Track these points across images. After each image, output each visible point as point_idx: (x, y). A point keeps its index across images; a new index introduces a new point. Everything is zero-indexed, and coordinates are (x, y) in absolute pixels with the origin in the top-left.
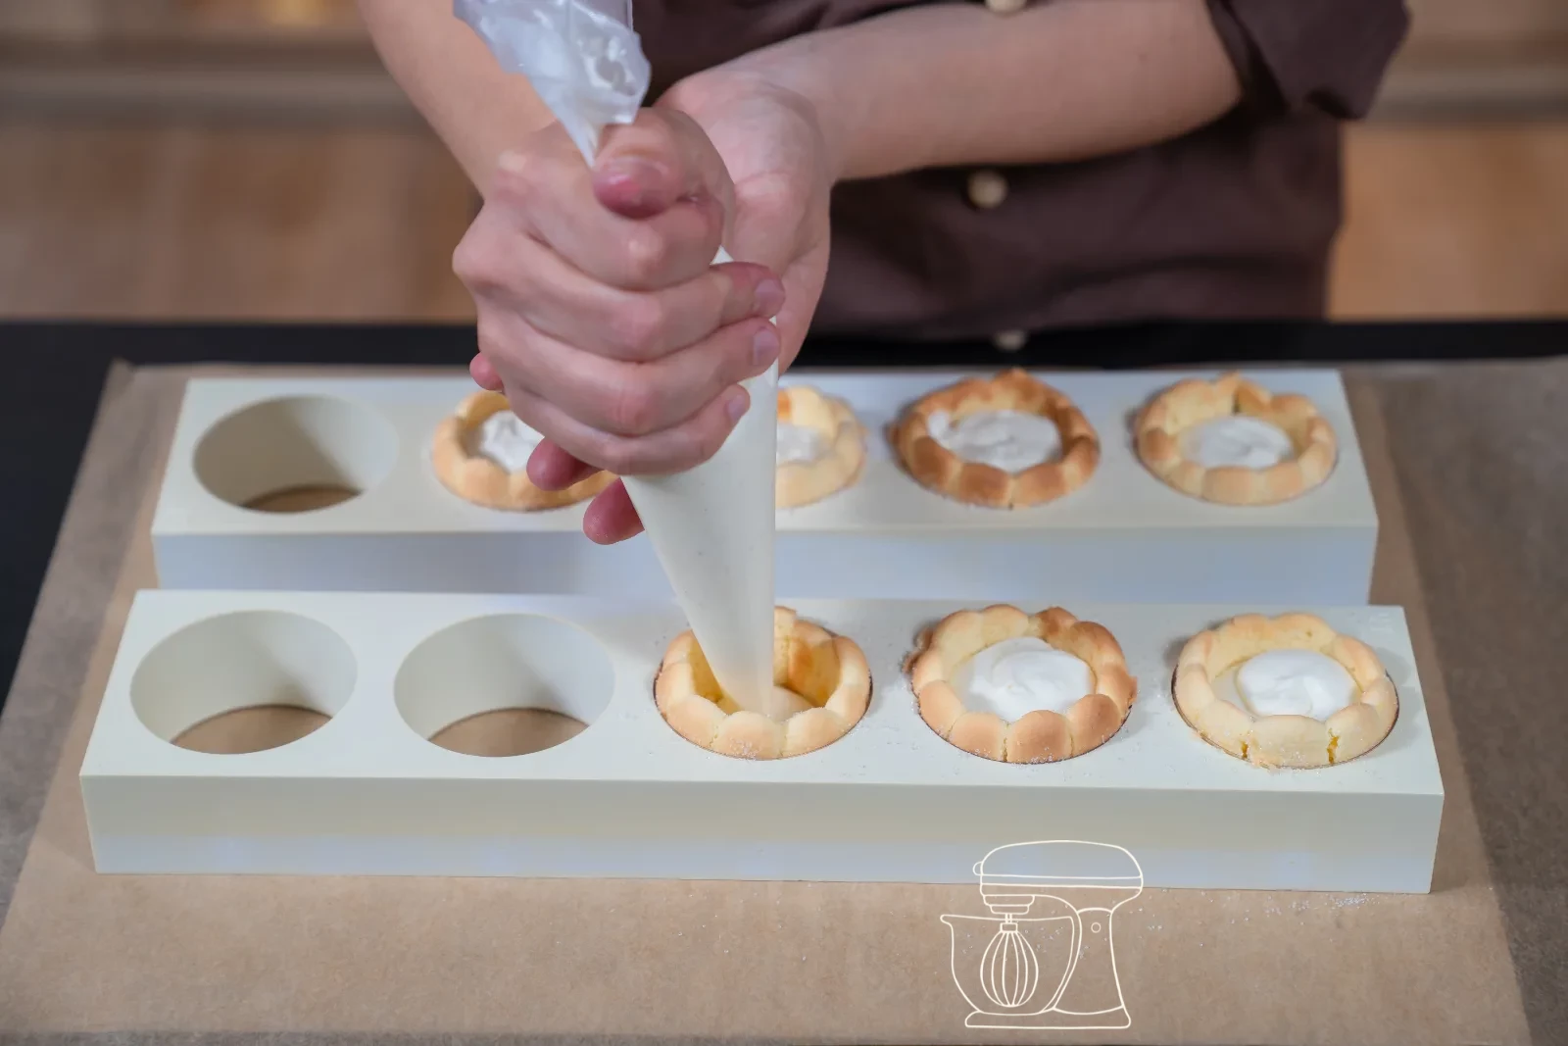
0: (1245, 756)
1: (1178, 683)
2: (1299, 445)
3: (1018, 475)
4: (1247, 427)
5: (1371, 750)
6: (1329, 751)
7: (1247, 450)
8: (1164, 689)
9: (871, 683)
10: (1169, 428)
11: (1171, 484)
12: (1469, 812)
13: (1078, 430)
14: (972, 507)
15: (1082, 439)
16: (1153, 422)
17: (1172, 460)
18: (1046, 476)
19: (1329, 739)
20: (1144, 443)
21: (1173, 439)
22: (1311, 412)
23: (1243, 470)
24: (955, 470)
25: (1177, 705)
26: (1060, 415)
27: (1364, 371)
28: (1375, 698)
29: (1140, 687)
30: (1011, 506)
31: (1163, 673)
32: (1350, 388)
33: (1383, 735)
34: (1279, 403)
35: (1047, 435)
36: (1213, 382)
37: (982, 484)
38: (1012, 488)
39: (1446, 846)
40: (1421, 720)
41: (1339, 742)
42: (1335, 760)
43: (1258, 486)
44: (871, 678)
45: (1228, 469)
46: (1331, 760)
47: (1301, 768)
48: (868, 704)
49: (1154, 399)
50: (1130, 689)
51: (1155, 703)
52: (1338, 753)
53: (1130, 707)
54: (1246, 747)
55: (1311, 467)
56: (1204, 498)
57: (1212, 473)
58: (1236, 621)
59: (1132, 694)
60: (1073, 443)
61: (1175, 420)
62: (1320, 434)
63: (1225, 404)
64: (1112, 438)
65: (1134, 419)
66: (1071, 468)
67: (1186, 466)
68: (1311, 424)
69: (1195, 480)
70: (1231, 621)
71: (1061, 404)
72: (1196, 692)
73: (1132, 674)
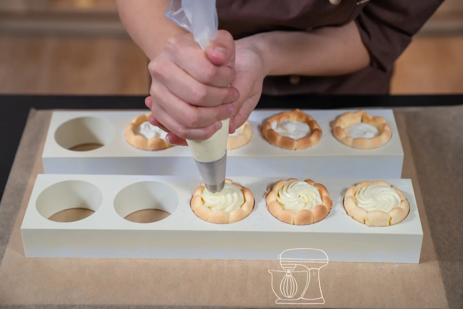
0: (365, 223)
1: (345, 201)
2: (380, 132)
3: (298, 140)
4: (365, 126)
5: (401, 221)
6: (389, 221)
7: (365, 133)
8: (341, 203)
9: (254, 201)
10: (342, 126)
11: (343, 143)
12: (430, 240)
13: (316, 127)
14: (284, 150)
15: (317, 129)
16: (337, 125)
17: (343, 136)
18: (306, 140)
19: (389, 218)
20: (335, 131)
21: (344, 130)
22: (384, 122)
23: (364, 139)
24: (279, 139)
25: (344, 208)
26: (310, 123)
27: (400, 110)
28: (403, 206)
29: (333, 203)
30: (296, 149)
31: (340, 199)
32: (396, 114)
33: (405, 217)
34: (375, 119)
35: (306, 128)
36: (355, 113)
37: (287, 142)
38: (296, 144)
39: (424, 250)
40: (416, 212)
41: (392, 219)
42: (391, 224)
43: (369, 144)
44: (254, 200)
45: (360, 138)
46: (390, 224)
47: (381, 226)
48: (253, 208)
49: (338, 118)
50: (331, 203)
51: (338, 207)
52: (392, 222)
53: (331, 209)
54: (365, 220)
55: (384, 138)
56: (352, 147)
57: (355, 140)
58: (362, 183)
59: (331, 204)
60: (314, 131)
61: (344, 124)
62: (387, 128)
63: (359, 119)
64: (325, 129)
65: (332, 124)
66: (313, 138)
67: (347, 137)
68: (384, 125)
69: (350, 142)
70: (360, 183)
71: (311, 119)
72: (350, 204)
73: (331, 199)
